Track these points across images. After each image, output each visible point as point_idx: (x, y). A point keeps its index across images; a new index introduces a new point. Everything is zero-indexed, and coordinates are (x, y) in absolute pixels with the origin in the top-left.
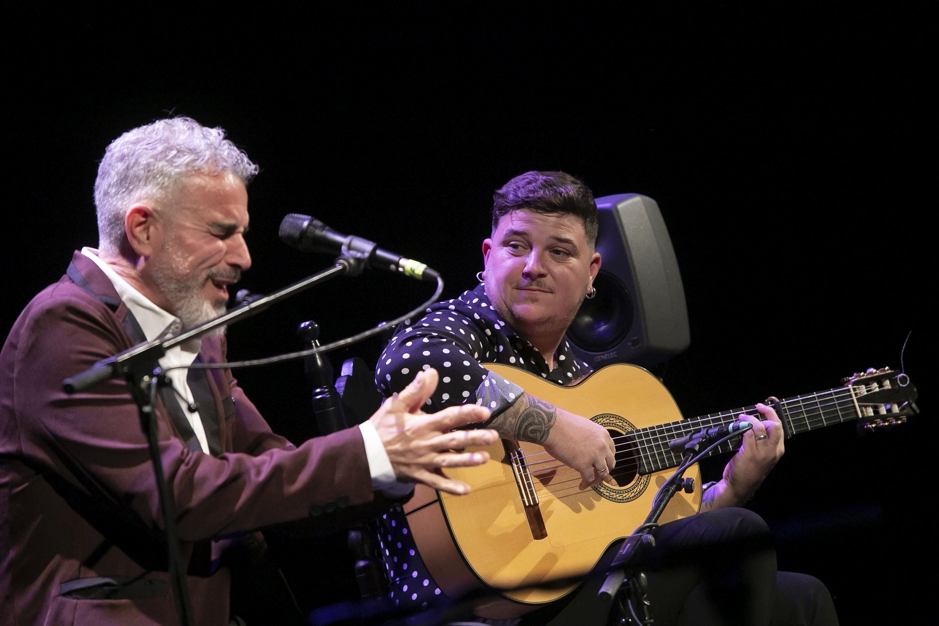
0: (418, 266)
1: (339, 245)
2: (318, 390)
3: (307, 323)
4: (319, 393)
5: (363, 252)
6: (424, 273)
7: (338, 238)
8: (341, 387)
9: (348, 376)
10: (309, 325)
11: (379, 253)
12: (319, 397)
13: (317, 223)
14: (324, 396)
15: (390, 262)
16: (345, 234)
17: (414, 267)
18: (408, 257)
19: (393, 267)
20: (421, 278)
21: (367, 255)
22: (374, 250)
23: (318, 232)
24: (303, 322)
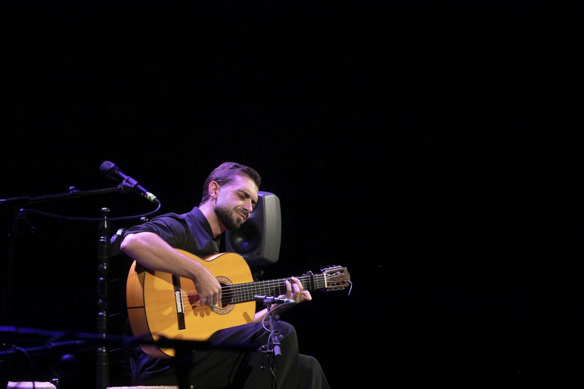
0: (153, 197)
1: (122, 179)
2: (102, 237)
3: (105, 208)
4: (102, 239)
5: (132, 184)
6: (154, 200)
7: (124, 176)
8: (114, 239)
9: (119, 235)
10: (106, 210)
11: (139, 186)
12: (102, 240)
13: (117, 168)
14: (104, 240)
15: (142, 191)
16: (127, 175)
17: (151, 196)
18: (150, 192)
19: (142, 194)
20: (152, 202)
21: (133, 186)
22: (137, 185)
23: (116, 171)
24: (104, 207)
